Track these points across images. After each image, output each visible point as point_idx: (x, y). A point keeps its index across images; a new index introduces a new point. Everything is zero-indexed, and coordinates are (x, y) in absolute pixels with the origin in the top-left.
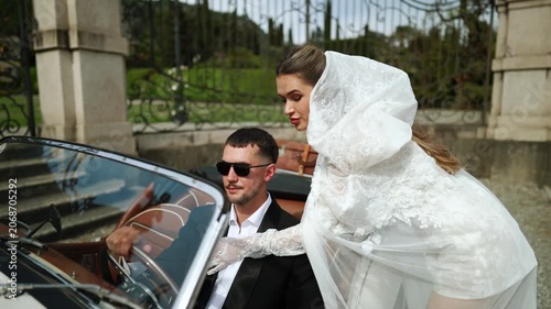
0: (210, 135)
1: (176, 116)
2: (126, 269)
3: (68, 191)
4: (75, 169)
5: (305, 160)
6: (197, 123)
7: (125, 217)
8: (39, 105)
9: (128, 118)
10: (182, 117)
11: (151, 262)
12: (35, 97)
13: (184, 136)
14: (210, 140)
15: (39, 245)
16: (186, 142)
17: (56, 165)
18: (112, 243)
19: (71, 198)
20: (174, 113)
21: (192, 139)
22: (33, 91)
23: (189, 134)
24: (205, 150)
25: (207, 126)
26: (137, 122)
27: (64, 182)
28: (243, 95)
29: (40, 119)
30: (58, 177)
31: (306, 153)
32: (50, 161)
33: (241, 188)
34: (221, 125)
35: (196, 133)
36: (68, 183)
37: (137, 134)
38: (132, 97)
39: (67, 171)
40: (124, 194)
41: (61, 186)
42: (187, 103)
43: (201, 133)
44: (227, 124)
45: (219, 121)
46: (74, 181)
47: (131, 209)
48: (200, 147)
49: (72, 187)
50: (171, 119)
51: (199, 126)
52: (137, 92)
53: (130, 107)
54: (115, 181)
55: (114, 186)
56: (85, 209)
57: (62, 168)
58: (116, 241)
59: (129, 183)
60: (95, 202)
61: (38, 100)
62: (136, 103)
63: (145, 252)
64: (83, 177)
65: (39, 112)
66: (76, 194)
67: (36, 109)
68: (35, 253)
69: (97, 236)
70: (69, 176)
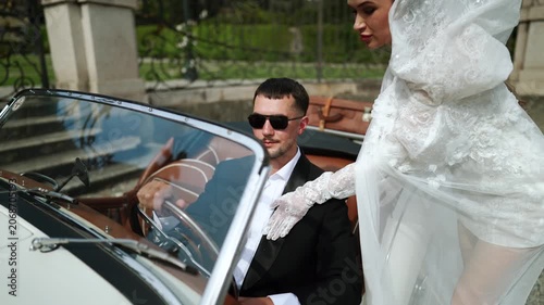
0: (222, 92)
1: (187, 73)
2: (157, 222)
3: (87, 148)
4: (92, 126)
5: (326, 115)
6: (209, 80)
7: (146, 173)
8: (51, 63)
9: (139, 76)
10: (193, 75)
11: (185, 215)
12: (47, 57)
13: (196, 94)
14: (222, 97)
15: (70, 199)
16: (198, 100)
17: (72, 123)
18: (143, 198)
19: (90, 154)
20: (184, 70)
21: (204, 96)
22: (44, 50)
23: (201, 91)
24: (217, 107)
25: (218, 83)
26: (150, 79)
27: (82, 139)
28: (255, 50)
29: (54, 77)
30: (74, 134)
31: (327, 107)
32: (67, 118)
33: (278, 142)
34: (232, 81)
35: (208, 90)
36: (86, 140)
37: (150, 91)
38: (143, 54)
39: (84, 128)
40: (141, 151)
41: (78, 144)
42: (198, 60)
43: (213, 90)
44: (238, 81)
45: (230, 77)
46: (92, 139)
47: (151, 165)
48: (212, 104)
49: (89, 144)
50: (182, 76)
51: (211, 83)
52: (147, 48)
53: (141, 64)
54: (131, 138)
55: (130, 143)
56: (103, 166)
57: (79, 125)
58: (148, 195)
59: (144, 140)
60: (113, 159)
61: (50, 59)
62: (147, 60)
63: (178, 207)
64: (99, 135)
65: (52, 70)
66: (94, 151)
67: (48, 68)
68: (66, 207)
69: (117, 191)
70: (87, 133)
